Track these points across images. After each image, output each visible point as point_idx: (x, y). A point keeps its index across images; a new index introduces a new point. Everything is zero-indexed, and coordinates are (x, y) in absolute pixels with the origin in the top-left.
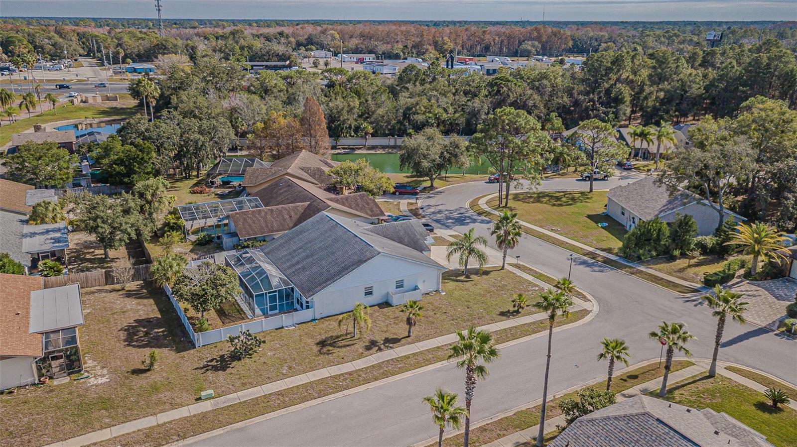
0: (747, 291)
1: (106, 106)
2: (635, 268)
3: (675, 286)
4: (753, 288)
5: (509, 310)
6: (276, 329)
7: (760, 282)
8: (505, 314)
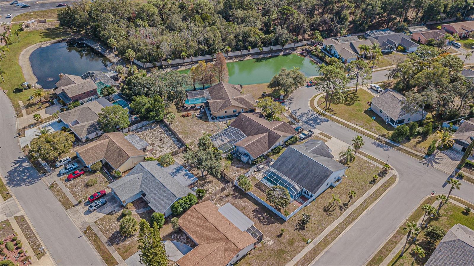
0: (441, 156)
2: (398, 147)
3: (417, 156)
4: (443, 155)
5: (371, 181)
6: (305, 206)
7: (444, 151)
8: (371, 183)
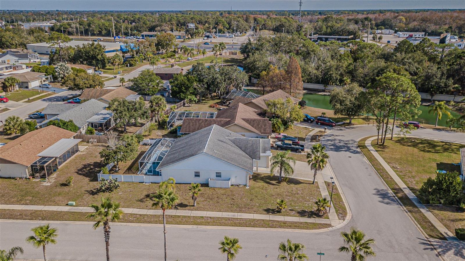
1: (230, 57)
6: (139, 183)
8: (268, 211)
